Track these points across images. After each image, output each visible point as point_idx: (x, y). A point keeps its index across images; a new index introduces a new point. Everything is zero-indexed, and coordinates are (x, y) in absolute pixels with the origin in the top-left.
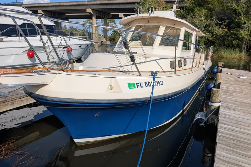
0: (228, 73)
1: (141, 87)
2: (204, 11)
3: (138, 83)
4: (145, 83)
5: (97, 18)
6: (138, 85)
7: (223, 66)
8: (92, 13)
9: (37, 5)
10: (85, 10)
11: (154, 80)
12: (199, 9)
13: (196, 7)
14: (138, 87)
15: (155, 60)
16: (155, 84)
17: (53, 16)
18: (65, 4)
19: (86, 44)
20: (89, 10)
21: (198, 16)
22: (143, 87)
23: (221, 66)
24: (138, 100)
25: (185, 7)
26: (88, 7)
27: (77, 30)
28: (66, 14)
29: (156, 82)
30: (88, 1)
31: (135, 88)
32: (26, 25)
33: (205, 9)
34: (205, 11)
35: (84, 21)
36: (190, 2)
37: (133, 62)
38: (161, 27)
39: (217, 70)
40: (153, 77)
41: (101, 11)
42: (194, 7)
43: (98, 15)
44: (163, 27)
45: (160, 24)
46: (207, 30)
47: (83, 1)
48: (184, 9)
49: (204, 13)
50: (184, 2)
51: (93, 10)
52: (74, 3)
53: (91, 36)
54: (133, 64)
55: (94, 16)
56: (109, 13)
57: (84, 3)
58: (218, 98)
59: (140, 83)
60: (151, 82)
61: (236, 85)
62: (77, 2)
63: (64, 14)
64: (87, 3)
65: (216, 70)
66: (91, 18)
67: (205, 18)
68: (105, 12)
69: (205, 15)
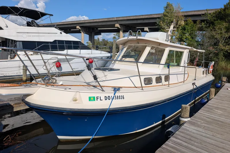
0: (228, 89)
1: (100, 100)
2: (224, 24)
3: (98, 97)
4: (105, 97)
5: (124, 31)
6: (98, 99)
7: (226, 81)
8: (120, 27)
9: (76, 22)
10: (114, 25)
11: (114, 94)
12: (220, 22)
13: (218, 20)
14: (97, 100)
15: (129, 77)
16: (115, 98)
17: (88, 31)
18: (97, 21)
19: (107, 57)
20: (117, 25)
21: (219, 29)
22: (102, 100)
23: (225, 81)
24: (95, 110)
25: (206, 20)
26: (116, 22)
27: (107, 42)
28: (99, 29)
29: (116, 97)
30: (116, 18)
31: (95, 100)
32: (57, 41)
33: (226, 22)
34: (226, 24)
35: (114, 34)
36: (212, 15)
37: (96, 81)
38: (147, 48)
39: (221, 85)
40: (114, 92)
41: (128, 26)
42: (215, 20)
43: (124, 29)
44: (149, 47)
45: (147, 45)
46: (227, 42)
47: (113, 18)
48: (205, 22)
49: (225, 26)
50: (205, 16)
51: (120, 25)
52: (105, 20)
53: (112, 49)
54: (96, 82)
55: (121, 30)
56: (135, 28)
57: (113, 19)
58: (186, 114)
59: (100, 97)
60: (111, 96)
61: (228, 101)
62: (108, 18)
63: (97, 28)
64: (115, 19)
65: (219, 85)
66: (119, 32)
67: (225, 30)
68: (132, 27)
69: (226, 28)
